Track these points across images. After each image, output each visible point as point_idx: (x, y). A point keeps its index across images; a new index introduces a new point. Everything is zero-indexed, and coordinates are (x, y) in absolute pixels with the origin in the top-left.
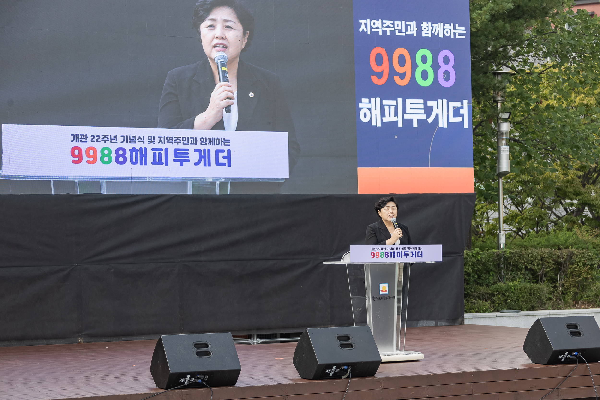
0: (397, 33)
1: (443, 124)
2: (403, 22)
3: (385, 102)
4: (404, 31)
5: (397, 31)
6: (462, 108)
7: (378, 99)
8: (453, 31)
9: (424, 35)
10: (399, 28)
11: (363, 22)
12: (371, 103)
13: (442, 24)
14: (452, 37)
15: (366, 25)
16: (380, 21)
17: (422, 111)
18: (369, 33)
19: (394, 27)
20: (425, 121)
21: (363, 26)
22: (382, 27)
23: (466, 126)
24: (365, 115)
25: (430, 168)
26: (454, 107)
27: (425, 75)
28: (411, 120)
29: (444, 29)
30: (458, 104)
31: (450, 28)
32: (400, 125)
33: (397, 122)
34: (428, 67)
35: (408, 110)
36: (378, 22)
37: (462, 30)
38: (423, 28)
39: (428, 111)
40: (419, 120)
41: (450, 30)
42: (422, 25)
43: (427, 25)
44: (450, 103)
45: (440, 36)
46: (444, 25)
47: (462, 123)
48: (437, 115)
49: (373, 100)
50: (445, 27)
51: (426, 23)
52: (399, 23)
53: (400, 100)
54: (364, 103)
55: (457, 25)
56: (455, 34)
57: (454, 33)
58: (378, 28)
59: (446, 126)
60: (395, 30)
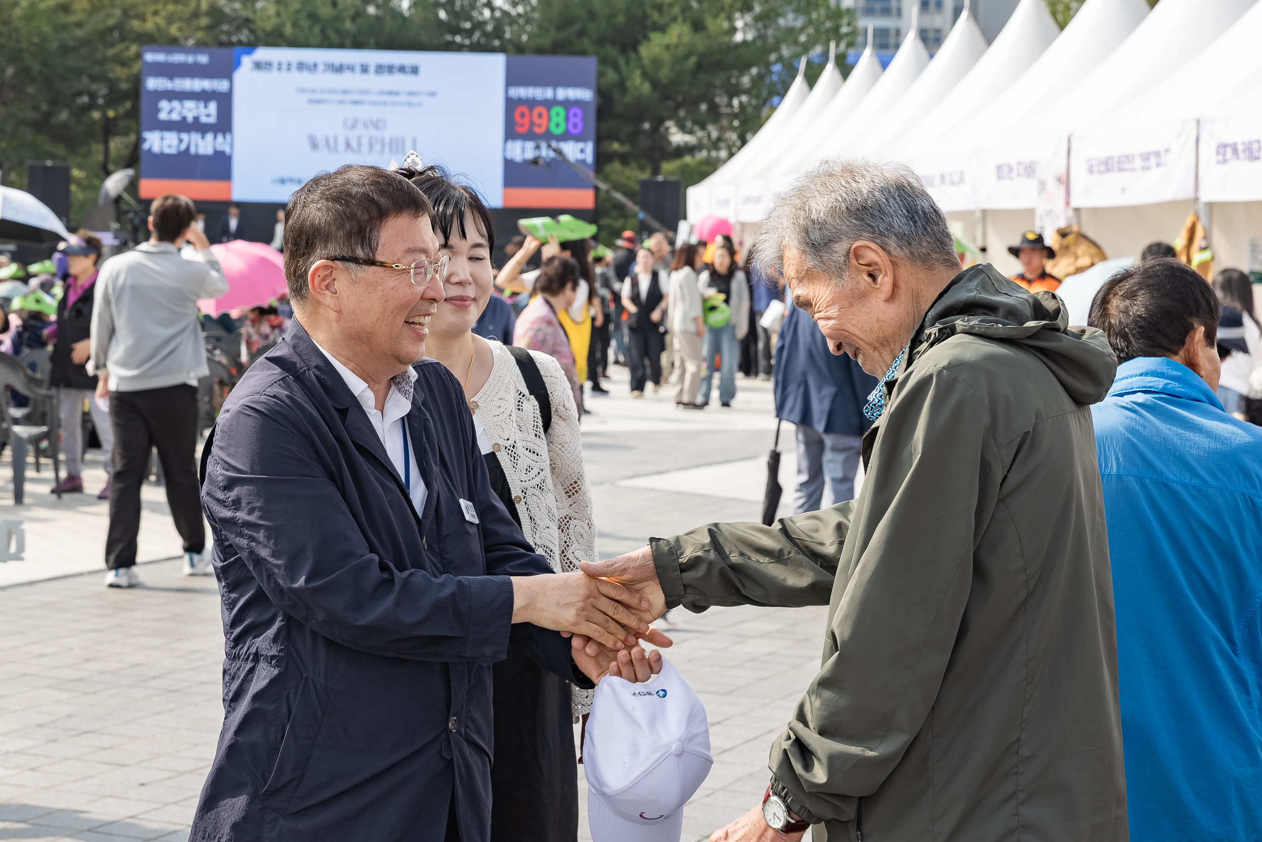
0: (536, 97)
1: (571, 159)
2: (543, 89)
4: (542, 95)
5: (536, 95)
6: (587, 148)
8: (583, 94)
9: (558, 98)
13: (575, 90)
14: (582, 99)
20: (555, 158)
23: (589, 160)
26: (580, 147)
27: (558, 125)
30: (584, 145)
34: (561, 120)
37: (590, 94)
38: (558, 93)
41: (581, 94)
42: (557, 91)
43: (561, 91)
44: (577, 144)
45: (570, 98)
47: (586, 159)
50: (576, 92)
51: (560, 89)
52: (540, 90)
55: (586, 90)
57: (584, 96)
59: (573, 161)
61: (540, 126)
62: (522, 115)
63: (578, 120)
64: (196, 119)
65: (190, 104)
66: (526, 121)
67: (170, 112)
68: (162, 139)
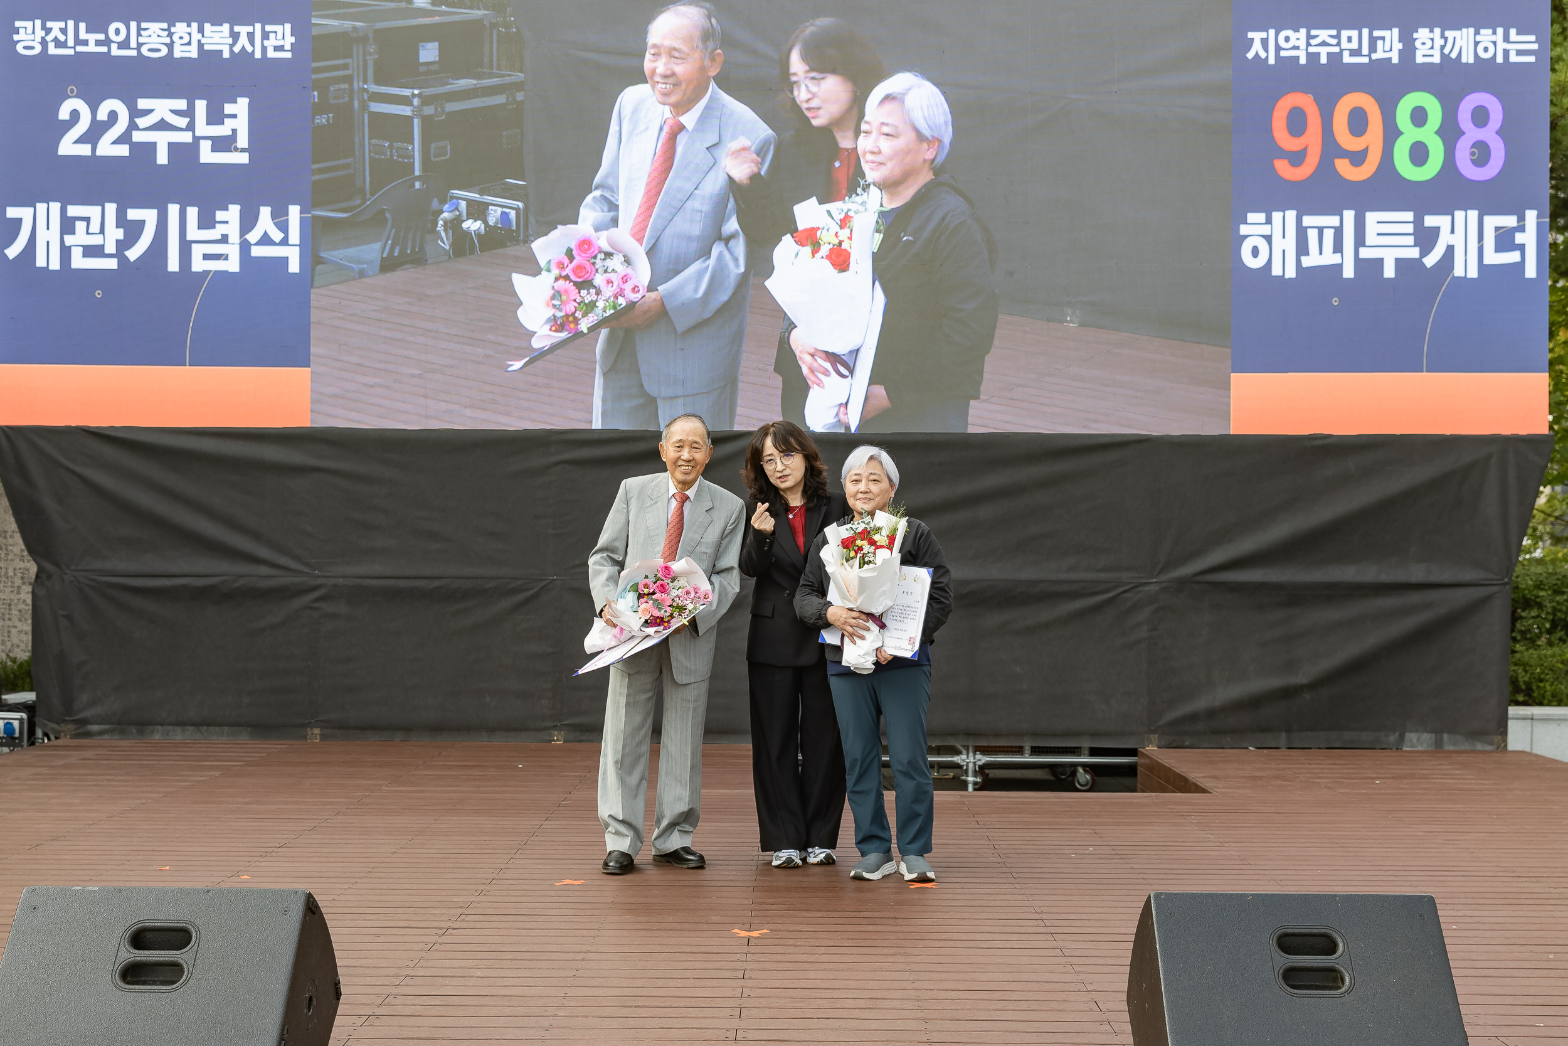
0: (1347, 59)
1: (1466, 267)
2: (1365, 32)
3: (1307, 221)
4: (1365, 51)
5: (1346, 54)
6: (1521, 228)
7: (1291, 215)
8: (1501, 45)
9: (1419, 59)
10: (1354, 45)
11: (1256, 36)
12: (1271, 223)
13: (1472, 30)
14: (1500, 59)
15: (1265, 43)
16: (1303, 31)
17: (1410, 240)
18: (1272, 61)
19: (1339, 44)
20: (1417, 263)
21: (1257, 47)
22: (1308, 44)
23: (1531, 272)
24: (1255, 252)
25: (1425, 374)
26: (1497, 229)
27: (1419, 154)
28: (1380, 262)
29: (1476, 44)
30: (1511, 221)
31: (1494, 40)
32: (1349, 272)
33: (1340, 267)
34: (1429, 135)
35: (1371, 238)
36: (1297, 35)
37: (1529, 42)
38: (1418, 44)
39: (1426, 238)
40: (1399, 262)
41: (1494, 43)
42: (1415, 35)
43: (1431, 35)
44: (1487, 219)
45: (1464, 60)
46: (1477, 33)
47: (1521, 265)
48: (1450, 249)
49: (1277, 216)
50: (1478, 38)
51: (1427, 30)
52: (1354, 34)
53: (1349, 215)
54: (1254, 225)
55: (1513, 31)
56: (1506, 53)
57: (1504, 50)
58: (1296, 48)
59: (1473, 273)
60: (1342, 50)
61: (1358, 158)
62: (1297, 123)
63: (1489, 134)
64: (184, 154)
65: (162, 108)
66: (1313, 139)
67: (93, 136)
68: (68, 226)
